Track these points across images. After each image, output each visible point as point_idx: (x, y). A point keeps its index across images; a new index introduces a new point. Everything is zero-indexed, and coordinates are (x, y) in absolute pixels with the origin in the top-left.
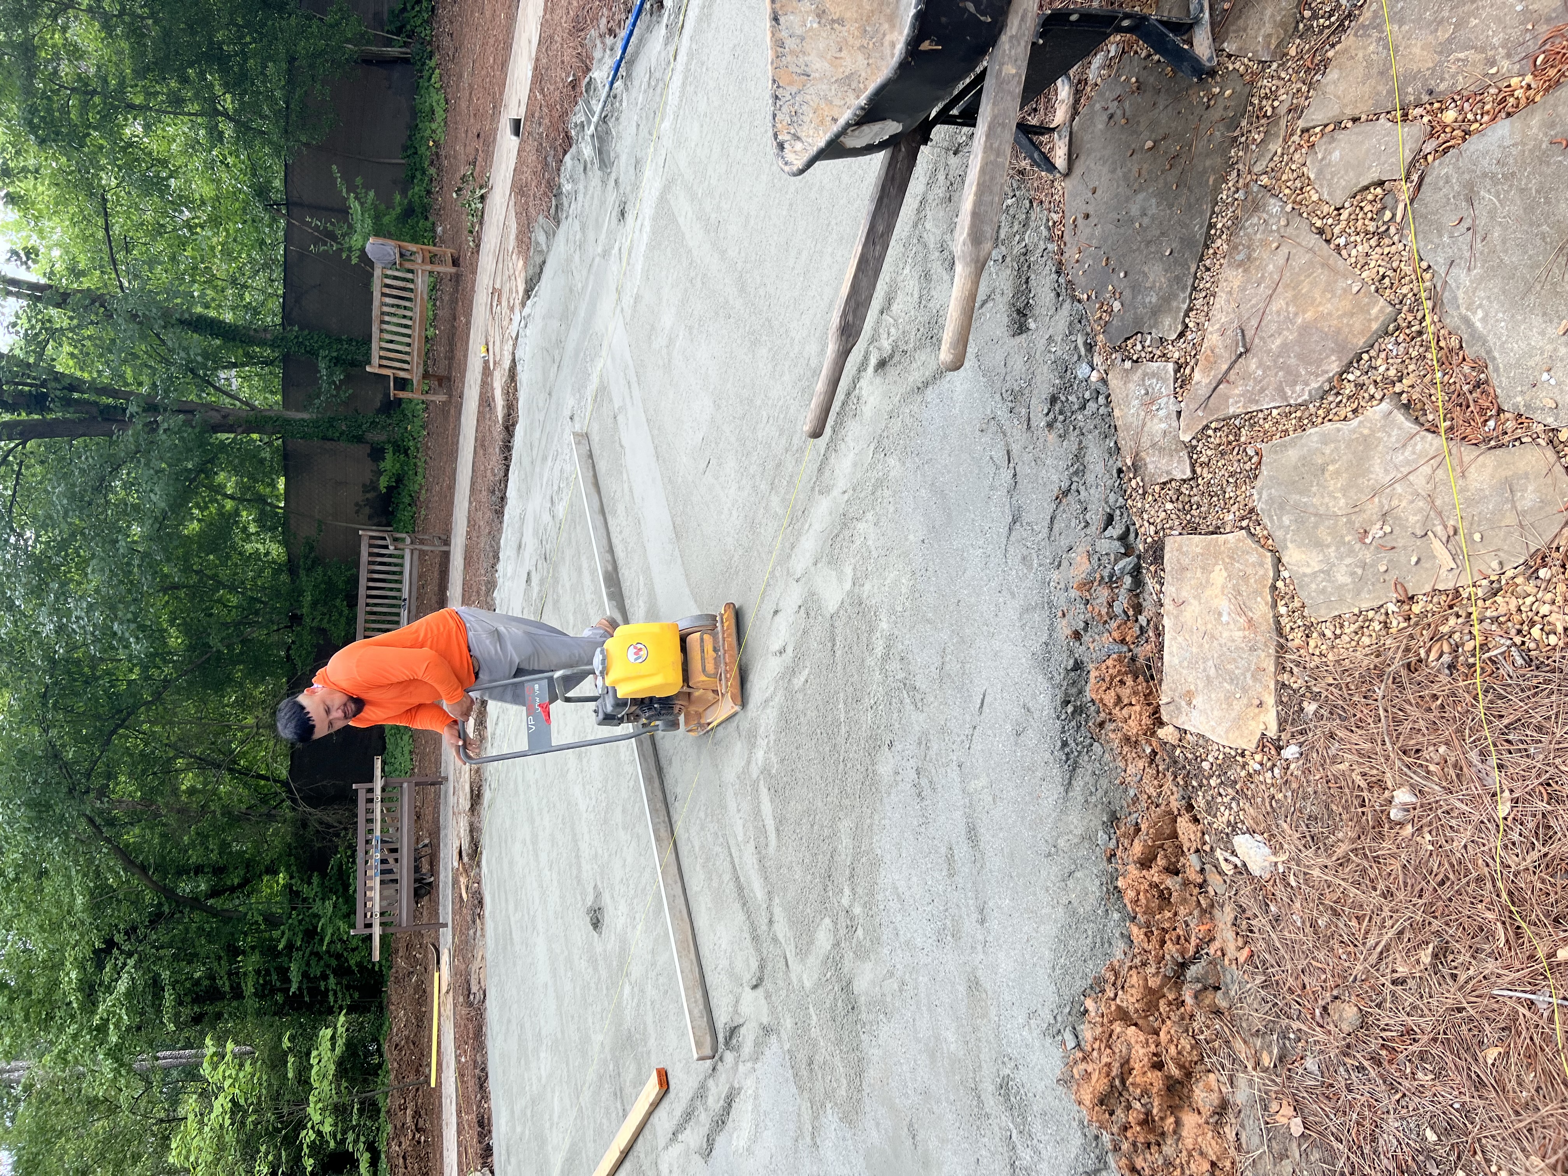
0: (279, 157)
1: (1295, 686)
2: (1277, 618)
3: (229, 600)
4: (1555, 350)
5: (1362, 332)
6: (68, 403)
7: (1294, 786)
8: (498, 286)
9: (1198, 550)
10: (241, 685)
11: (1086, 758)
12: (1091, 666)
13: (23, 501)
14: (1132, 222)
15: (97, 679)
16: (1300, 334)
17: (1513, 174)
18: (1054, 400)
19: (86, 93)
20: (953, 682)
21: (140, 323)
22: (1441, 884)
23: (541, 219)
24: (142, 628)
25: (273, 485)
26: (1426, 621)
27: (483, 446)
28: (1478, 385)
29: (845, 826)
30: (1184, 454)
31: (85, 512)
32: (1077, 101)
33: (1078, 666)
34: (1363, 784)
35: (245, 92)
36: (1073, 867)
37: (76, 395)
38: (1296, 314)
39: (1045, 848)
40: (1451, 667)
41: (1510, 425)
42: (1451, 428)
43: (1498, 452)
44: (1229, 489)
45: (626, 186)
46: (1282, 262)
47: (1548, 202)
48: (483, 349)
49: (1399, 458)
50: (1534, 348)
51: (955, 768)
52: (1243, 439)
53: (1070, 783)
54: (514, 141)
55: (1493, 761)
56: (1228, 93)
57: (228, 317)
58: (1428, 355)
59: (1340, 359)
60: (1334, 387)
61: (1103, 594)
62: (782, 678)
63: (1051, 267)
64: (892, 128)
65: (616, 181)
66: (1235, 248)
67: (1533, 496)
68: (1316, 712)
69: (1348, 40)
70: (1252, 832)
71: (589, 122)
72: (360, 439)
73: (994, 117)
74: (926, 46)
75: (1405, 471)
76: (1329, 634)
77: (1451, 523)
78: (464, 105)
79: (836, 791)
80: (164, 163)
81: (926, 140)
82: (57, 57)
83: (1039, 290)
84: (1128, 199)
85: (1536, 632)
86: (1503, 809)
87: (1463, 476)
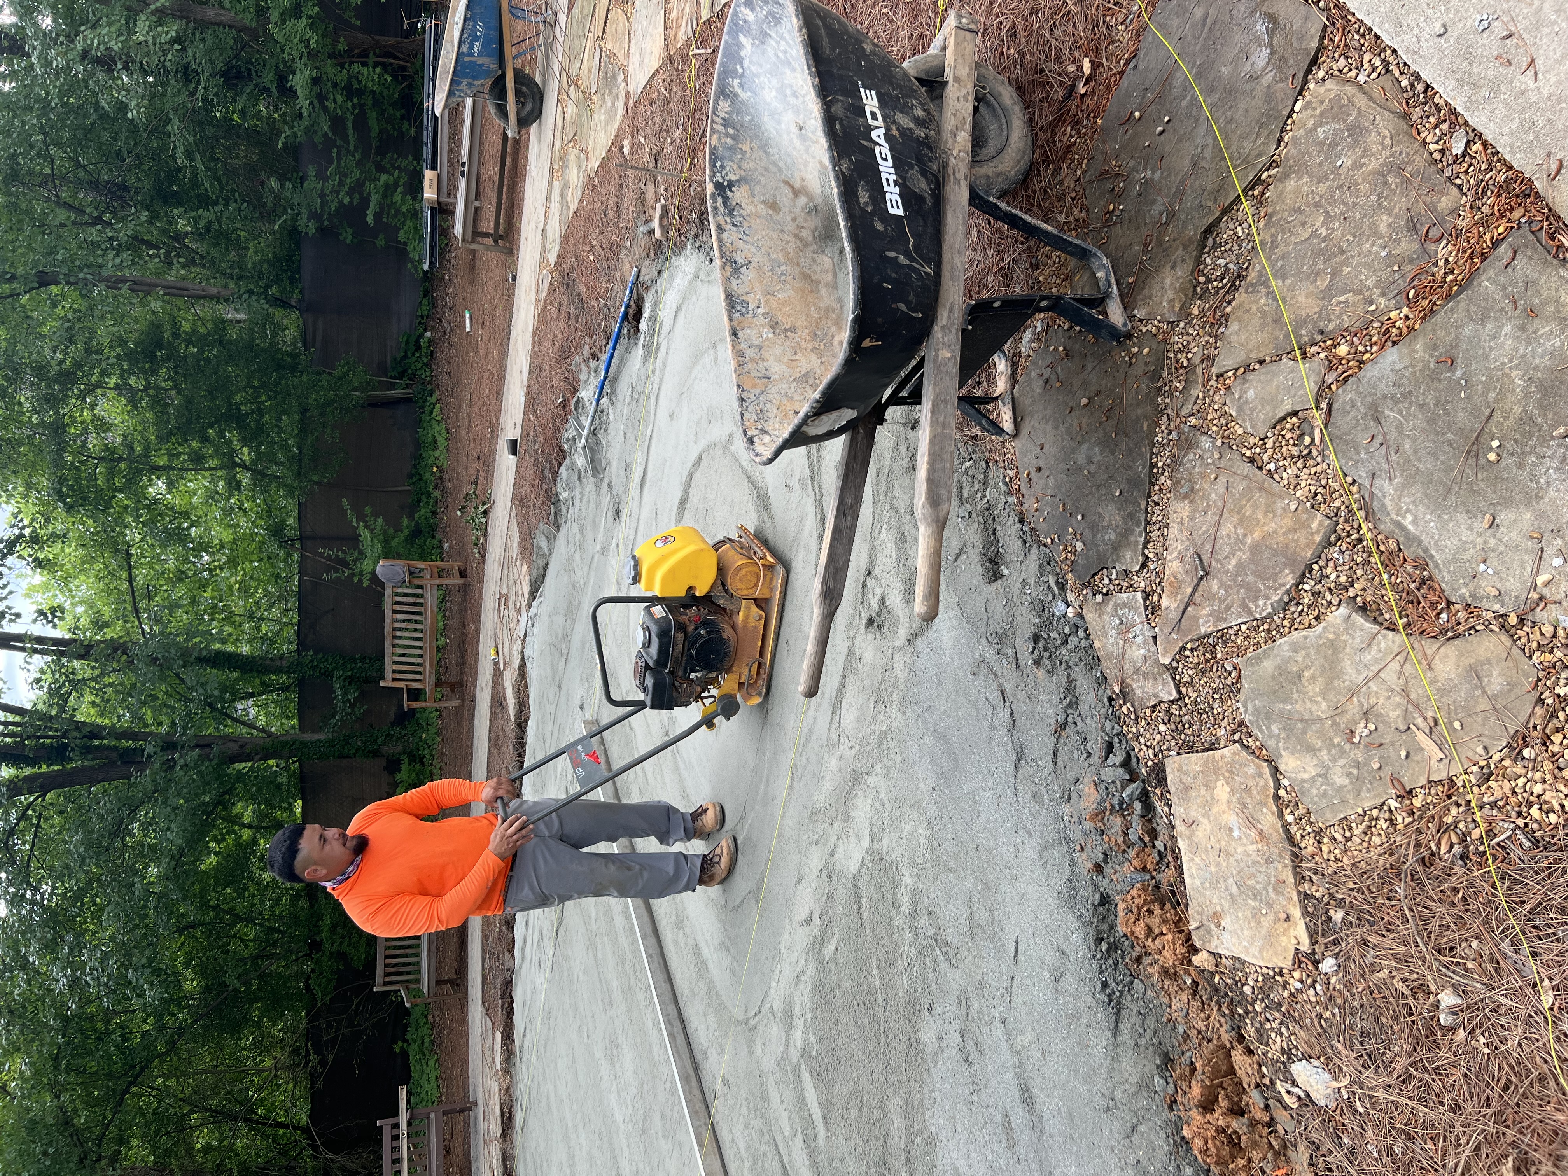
0: (293, 498)
1: (1318, 895)
2: (1286, 826)
3: (246, 934)
4: (1485, 542)
5: (1308, 545)
6: (87, 751)
7: (1340, 1001)
8: (504, 591)
9: (1198, 768)
10: (259, 1024)
11: (1129, 998)
12: (1117, 899)
13: (41, 854)
14: (1081, 469)
15: (109, 1035)
16: (1252, 553)
17: (1410, 393)
18: (1036, 638)
19: (113, 460)
20: (984, 932)
21: (160, 665)
22: (1506, 1088)
23: (542, 526)
24: (157, 972)
25: (290, 809)
26: (1429, 814)
27: (496, 745)
28: (1423, 582)
29: (895, 1104)
30: (1167, 676)
31: (103, 858)
32: (1014, 372)
33: (1105, 900)
34: (1406, 991)
35: (261, 444)
36: (1135, 1120)
37: (96, 742)
38: (1245, 536)
39: (1102, 1103)
40: (1464, 857)
41: (1462, 615)
42: (1408, 624)
43: (1457, 642)
44: (1216, 706)
45: (618, 489)
46: (1223, 490)
47: (1446, 413)
48: (493, 652)
49: (1367, 657)
50: (1465, 542)
51: (999, 1025)
52: (1219, 656)
53: (1117, 1027)
54: (512, 460)
55: (1526, 949)
56: (1146, 351)
57: (246, 650)
58: (1372, 560)
59: (1293, 572)
60: (1293, 597)
61: (1117, 822)
62: (812, 949)
63: (1014, 518)
64: (848, 414)
65: (609, 485)
66: (1178, 482)
67: (1500, 680)
68: (1344, 920)
69: (1241, 297)
70: (1307, 1057)
71: (580, 436)
72: (375, 754)
73: (937, 396)
74: (867, 343)
75: (1376, 669)
76: (1339, 837)
77: (1430, 714)
78: (463, 433)
79: (881, 1067)
80: (186, 515)
81: (881, 420)
82: (86, 431)
83: (1007, 539)
84: (1073, 451)
85: (1535, 812)
86: (1547, 1000)
87: (1430, 668)
